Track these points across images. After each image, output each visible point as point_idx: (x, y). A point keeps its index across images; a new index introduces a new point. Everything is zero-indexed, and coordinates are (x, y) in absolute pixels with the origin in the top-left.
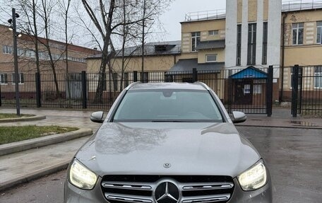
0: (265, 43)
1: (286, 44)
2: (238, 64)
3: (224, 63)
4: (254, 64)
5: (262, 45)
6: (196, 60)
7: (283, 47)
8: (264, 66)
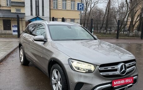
0: (43, 6)
1: (51, 8)
2: (32, 15)
3: (25, 14)
4: (39, 15)
5: (42, 7)
6: (10, 10)
7: (50, 9)
8: (43, 17)
